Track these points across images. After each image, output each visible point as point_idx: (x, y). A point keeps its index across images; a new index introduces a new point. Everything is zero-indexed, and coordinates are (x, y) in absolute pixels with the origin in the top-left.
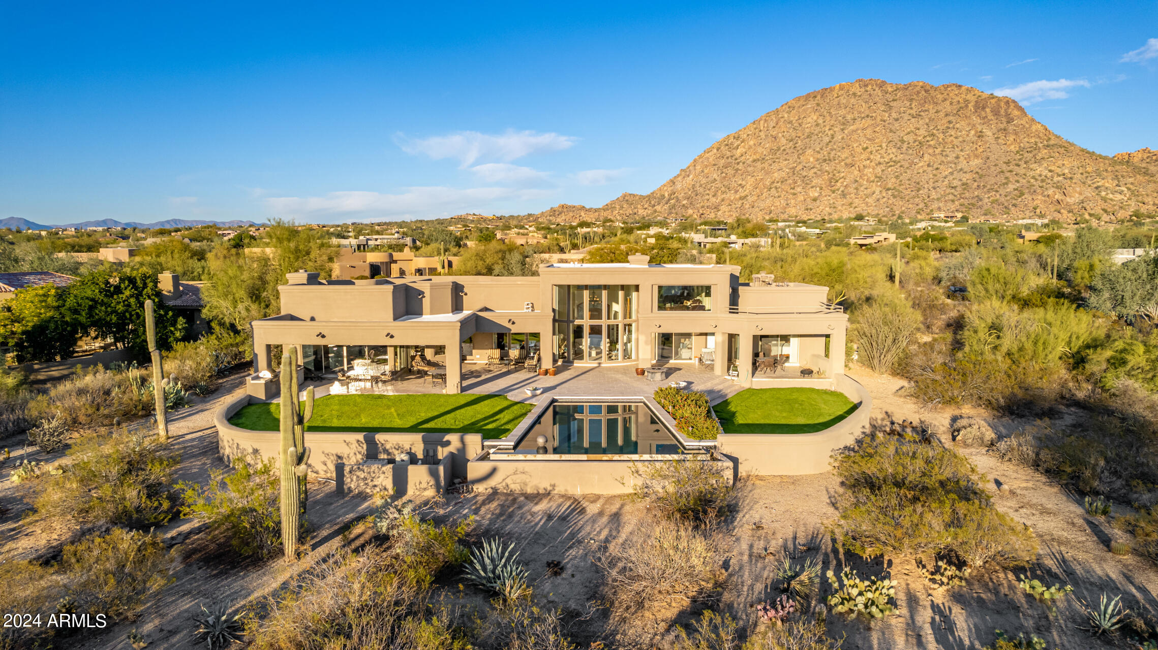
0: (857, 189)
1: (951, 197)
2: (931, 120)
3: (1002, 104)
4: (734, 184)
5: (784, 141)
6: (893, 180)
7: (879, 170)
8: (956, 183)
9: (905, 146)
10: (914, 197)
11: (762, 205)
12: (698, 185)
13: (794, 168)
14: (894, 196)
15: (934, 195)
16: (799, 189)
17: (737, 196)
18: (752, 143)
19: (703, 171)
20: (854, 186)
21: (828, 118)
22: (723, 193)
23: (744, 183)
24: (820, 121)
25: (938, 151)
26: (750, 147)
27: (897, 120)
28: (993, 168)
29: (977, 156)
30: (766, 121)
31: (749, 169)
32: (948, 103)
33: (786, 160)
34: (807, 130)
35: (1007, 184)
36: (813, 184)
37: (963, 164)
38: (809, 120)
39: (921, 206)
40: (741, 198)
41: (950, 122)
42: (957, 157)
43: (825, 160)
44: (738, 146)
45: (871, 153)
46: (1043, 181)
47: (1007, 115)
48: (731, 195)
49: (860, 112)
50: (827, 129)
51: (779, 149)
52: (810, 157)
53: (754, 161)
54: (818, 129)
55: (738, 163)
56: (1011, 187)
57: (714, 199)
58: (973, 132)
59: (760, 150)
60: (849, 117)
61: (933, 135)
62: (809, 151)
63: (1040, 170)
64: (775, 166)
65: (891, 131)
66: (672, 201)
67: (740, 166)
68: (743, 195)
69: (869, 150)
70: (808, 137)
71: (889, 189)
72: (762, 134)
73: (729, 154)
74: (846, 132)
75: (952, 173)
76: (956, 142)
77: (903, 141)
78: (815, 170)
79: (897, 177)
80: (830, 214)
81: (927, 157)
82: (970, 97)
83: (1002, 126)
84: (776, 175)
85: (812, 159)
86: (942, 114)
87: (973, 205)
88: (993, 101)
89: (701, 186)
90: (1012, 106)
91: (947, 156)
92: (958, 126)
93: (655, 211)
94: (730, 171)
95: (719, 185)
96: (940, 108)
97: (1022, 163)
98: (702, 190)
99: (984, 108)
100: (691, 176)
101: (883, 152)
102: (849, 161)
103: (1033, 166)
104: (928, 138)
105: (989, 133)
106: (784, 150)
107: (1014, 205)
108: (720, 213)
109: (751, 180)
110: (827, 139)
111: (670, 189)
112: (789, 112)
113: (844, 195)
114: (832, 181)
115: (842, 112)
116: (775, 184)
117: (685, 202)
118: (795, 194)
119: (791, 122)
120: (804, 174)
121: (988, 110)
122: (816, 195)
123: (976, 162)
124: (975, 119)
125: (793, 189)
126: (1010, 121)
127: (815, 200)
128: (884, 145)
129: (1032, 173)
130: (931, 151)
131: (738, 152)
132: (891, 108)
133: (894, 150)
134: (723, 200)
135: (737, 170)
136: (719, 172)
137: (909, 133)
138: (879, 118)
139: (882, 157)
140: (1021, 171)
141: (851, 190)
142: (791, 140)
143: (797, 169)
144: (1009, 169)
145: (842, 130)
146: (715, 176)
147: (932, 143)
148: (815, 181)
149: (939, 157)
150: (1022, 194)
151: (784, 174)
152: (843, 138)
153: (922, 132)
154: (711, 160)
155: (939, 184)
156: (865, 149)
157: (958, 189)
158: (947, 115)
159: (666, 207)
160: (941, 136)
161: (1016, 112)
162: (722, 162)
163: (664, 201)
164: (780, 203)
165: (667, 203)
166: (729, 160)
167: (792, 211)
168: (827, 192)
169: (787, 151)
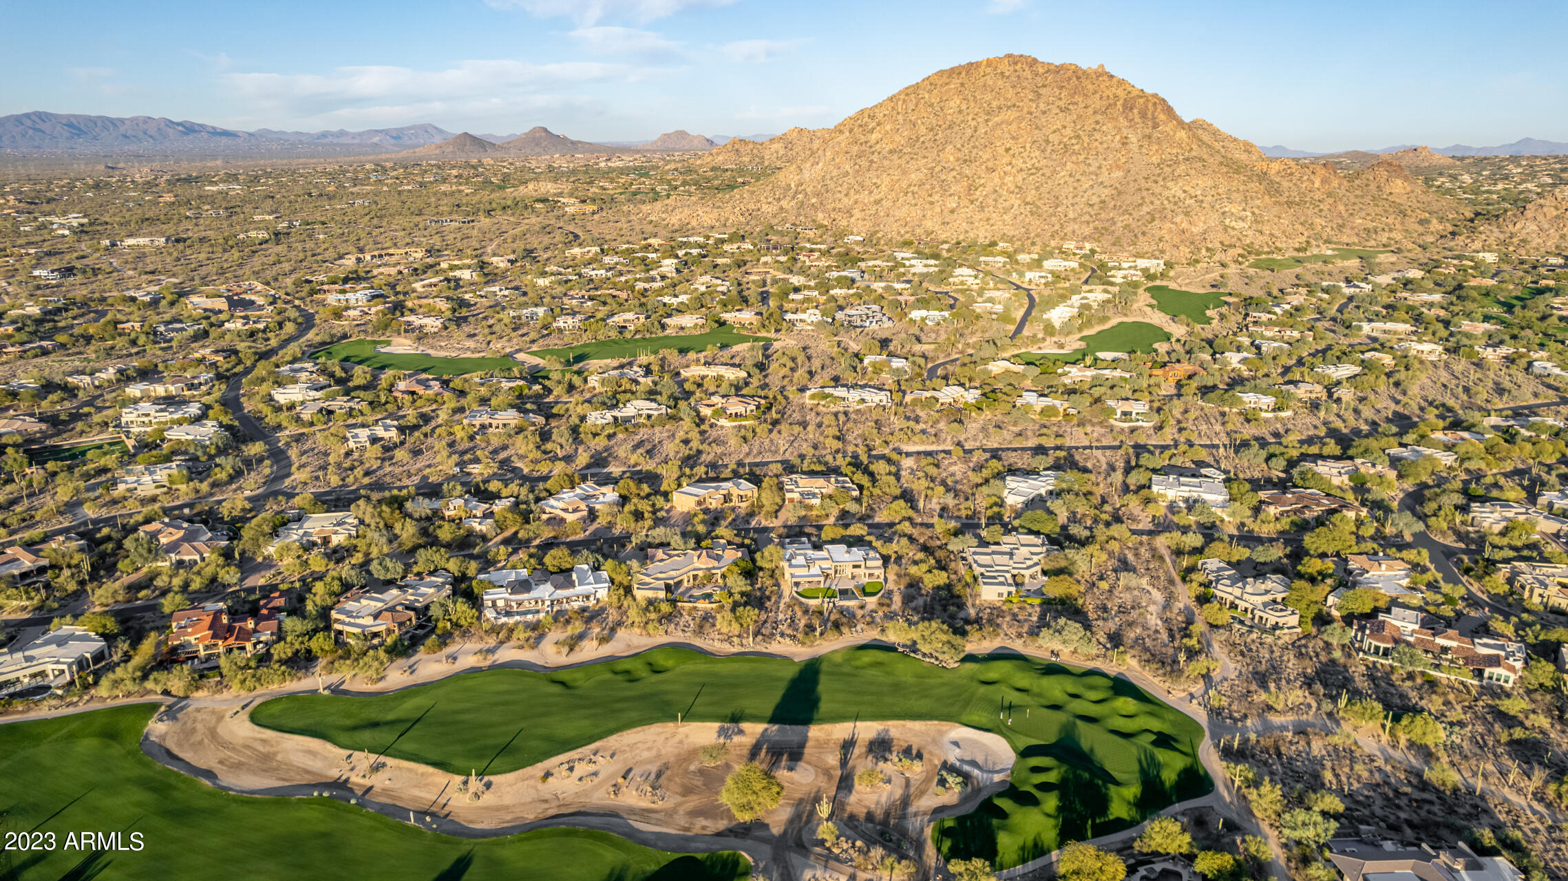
0: (995, 200)
1: (1087, 217)
2: (1079, 117)
3: (1150, 105)
4: (867, 183)
5: (923, 130)
6: (1033, 192)
7: (1019, 178)
8: (1095, 200)
9: (1049, 148)
10: (1051, 215)
11: (898, 214)
12: (828, 177)
13: (933, 168)
14: (1032, 213)
15: (1071, 215)
16: (936, 197)
17: (872, 199)
18: (888, 127)
19: (833, 159)
20: (993, 196)
21: (972, 104)
22: (857, 192)
23: (879, 182)
24: (964, 107)
25: (1081, 158)
26: (887, 132)
27: (1044, 113)
28: (1132, 184)
29: (1118, 167)
30: (904, 101)
31: (886, 163)
32: (1098, 96)
33: (925, 157)
34: (949, 117)
35: (1141, 205)
36: (952, 191)
37: (1104, 177)
38: (952, 104)
39: (1057, 227)
40: (877, 202)
41: (1097, 122)
42: (1100, 167)
43: (965, 161)
44: (873, 129)
45: (1014, 156)
46: (1175, 203)
47: (1154, 118)
48: (864, 197)
49: (1006, 99)
50: (970, 118)
51: (918, 138)
52: (949, 156)
53: (891, 152)
54: (961, 117)
55: (873, 153)
56: (1145, 209)
57: (845, 200)
58: (1118, 137)
59: (897, 138)
60: (995, 104)
61: (1078, 137)
62: (949, 148)
63: (1175, 190)
64: (913, 165)
65: (1037, 128)
66: (800, 196)
67: (875, 158)
68: (878, 197)
69: (1011, 152)
70: (950, 127)
71: (1027, 203)
72: (900, 117)
73: (863, 139)
74: (990, 124)
75: (1092, 187)
76: (1101, 149)
77: (1047, 142)
78: (954, 173)
79: (1037, 188)
80: (967, 232)
81: (1069, 166)
82: (1121, 93)
83: (1147, 131)
84: (913, 176)
85: (952, 159)
86: (1090, 110)
87: (1106, 230)
88: (1141, 101)
89: (832, 179)
90: (1159, 108)
91: (1089, 165)
92: (1104, 128)
93: (781, 208)
94: (864, 163)
95: (852, 181)
96: (1089, 102)
97: (1160, 179)
98: (832, 186)
99: (1131, 109)
100: (821, 164)
101: (1025, 155)
102: (990, 164)
103: (1170, 184)
104: (1074, 141)
105: (1134, 139)
106: (923, 142)
107: (1144, 234)
108: (853, 220)
109: (886, 181)
110: (969, 132)
111: (797, 178)
112: (930, 92)
113: (982, 208)
114: (971, 189)
115: (988, 97)
116: (912, 188)
117: (814, 200)
118: (932, 203)
119: (932, 105)
120: (944, 177)
121: (1135, 111)
122: (954, 205)
123: (1118, 174)
124: (1123, 122)
125: (930, 195)
126: (1156, 126)
127: (952, 212)
128: (1028, 145)
129: (1166, 193)
130: (1074, 158)
131: (874, 137)
132: (1039, 95)
133: (1037, 153)
134: (856, 202)
135: (872, 162)
136: (852, 163)
137: (1055, 132)
138: (1025, 110)
139: (1025, 162)
140: (1158, 190)
141: (991, 202)
142: (932, 130)
143: (937, 169)
144: (1147, 186)
145: (987, 121)
146: (847, 167)
147: (1076, 147)
148: (954, 188)
149: (1082, 165)
150: (1153, 220)
151: (921, 176)
152: (986, 133)
153: (1068, 132)
154: (843, 145)
155: (1077, 200)
156: (1007, 150)
157: (1096, 207)
158: (1095, 112)
159: (793, 203)
160: (1086, 139)
161: (1162, 117)
162: (855, 149)
163: (791, 193)
164: (916, 213)
165: (793, 198)
166: (864, 147)
167: (928, 224)
168: (965, 202)
169: (927, 144)
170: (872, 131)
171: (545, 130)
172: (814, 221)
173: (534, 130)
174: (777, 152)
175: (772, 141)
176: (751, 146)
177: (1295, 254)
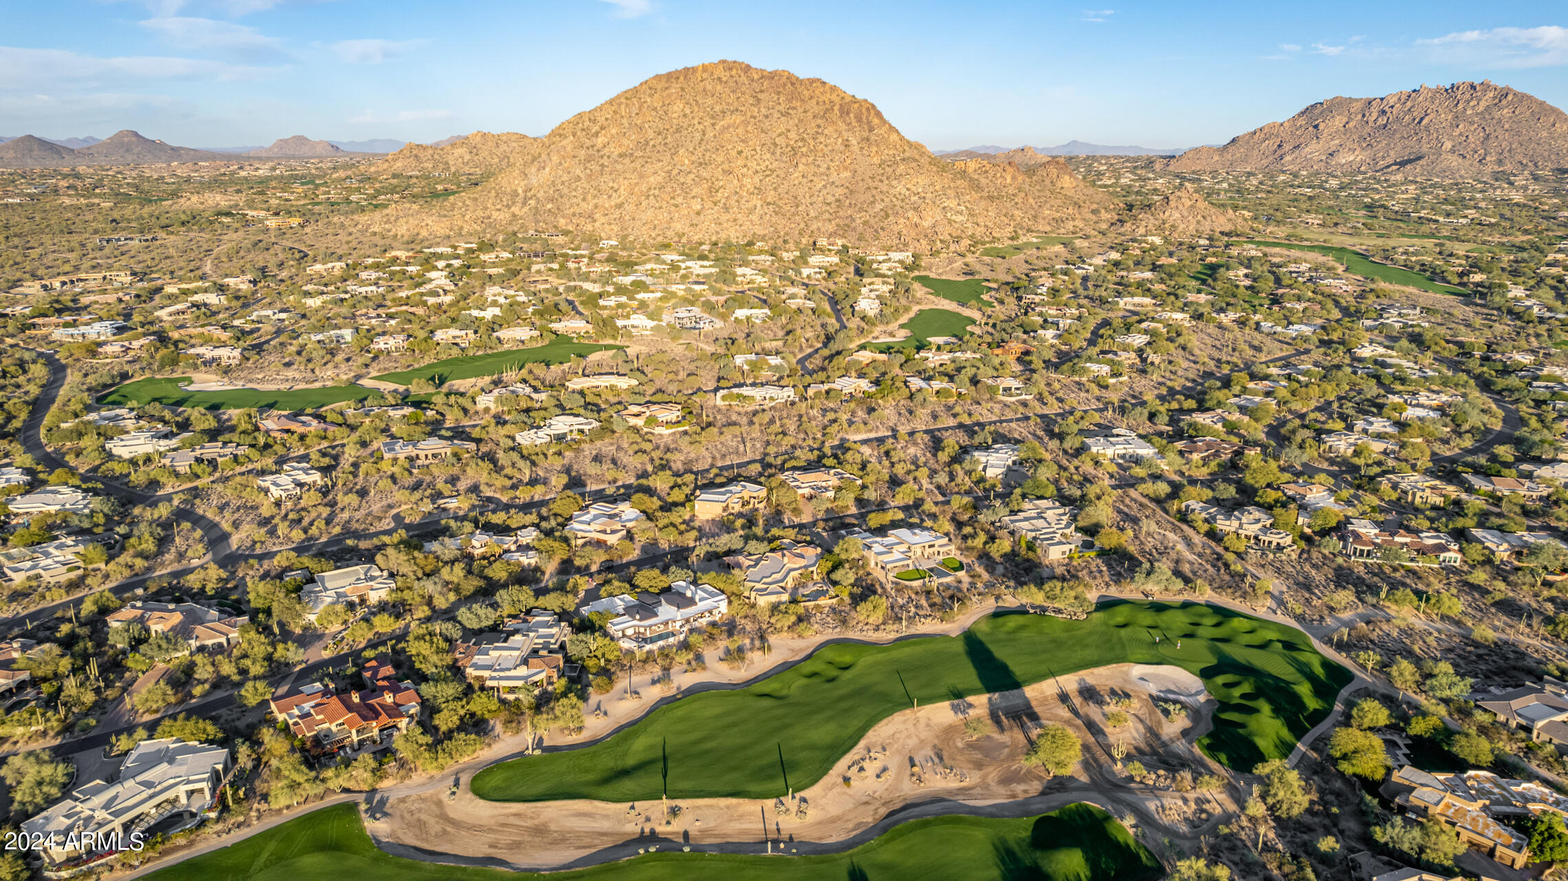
0: (738, 201)
1: (827, 216)
2: (800, 121)
3: (864, 110)
4: (603, 187)
5: (651, 134)
6: (772, 192)
7: (757, 179)
8: (830, 199)
9: (778, 151)
10: (794, 215)
11: (644, 218)
12: (559, 181)
13: (669, 172)
14: (776, 214)
15: (812, 214)
16: (680, 200)
17: (613, 203)
18: (614, 131)
19: (561, 164)
20: (736, 198)
21: (696, 109)
22: (595, 197)
23: (616, 186)
24: (688, 111)
25: (810, 160)
26: (613, 136)
27: (767, 117)
28: (861, 184)
29: (846, 168)
30: (627, 105)
31: (619, 167)
32: (814, 101)
33: (659, 161)
34: (675, 122)
35: (873, 202)
36: (693, 194)
37: (834, 177)
38: (675, 108)
39: (802, 225)
40: (619, 206)
41: (819, 126)
42: (828, 169)
43: (700, 164)
45: (747, 158)
46: (903, 200)
47: (869, 122)
48: (603, 200)
49: (728, 104)
50: (696, 122)
51: (647, 143)
52: (684, 159)
53: (620, 156)
54: (687, 122)
55: (602, 157)
56: (878, 206)
57: (584, 205)
58: (840, 140)
59: (625, 142)
60: (718, 108)
61: (803, 140)
62: (682, 151)
63: (900, 188)
64: (649, 169)
65: (763, 131)
66: (532, 202)
67: (605, 161)
68: (618, 201)
69: (744, 155)
70: (678, 131)
71: (769, 204)
72: (625, 121)
73: (588, 143)
74: (717, 127)
75: (825, 186)
76: (826, 150)
77: (775, 145)
78: (692, 176)
79: (775, 189)
80: (717, 233)
81: (801, 167)
82: (834, 97)
83: (865, 134)
84: (652, 179)
85: (687, 162)
86: (810, 115)
87: (848, 226)
88: (856, 106)
89: (563, 183)
90: (872, 112)
91: (819, 166)
92: (826, 131)
93: (514, 215)
94: (595, 167)
95: (587, 186)
96: (807, 107)
97: (884, 178)
98: (566, 191)
99: (848, 114)
100: (547, 169)
101: (757, 157)
102: (726, 167)
103: (895, 183)
104: (800, 144)
105: (854, 142)
106: (654, 146)
107: (882, 228)
108: (597, 224)
109: (623, 184)
110: (698, 136)
111: (522, 183)
112: (651, 96)
113: (726, 209)
114: (712, 191)
115: (710, 101)
116: (652, 192)
117: (549, 206)
118: (676, 206)
119: (655, 109)
120: (682, 180)
121: (852, 115)
122: (699, 207)
123: (847, 174)
124: (842, 126)
125: (673, 198)
126: (871, 130)
127: (698, 213)
128: (758, 148)
129: (892, 191)
130: (804, 160)
131: (600, 141)
132: (759, 100)
133: (768, 156)
134: (596, 207)
135: (603, 165)
136: (582, 167)
137: (780, 135)
138: (749, 114)
139: (758, 164)
140: (885, 188)
141: (733, 202)
142: (659, 134)
143: (675, 172)
144: (875, 185)
145: (713, 125)
146: (578, 172)
147: (804, 150)
148: (695, 191)
149: (812, 167)
150: (887, 216)
151: (660, 179)
152: (715, 136)
153: (792, 135)
154: (568, 149)
155: (814, 199)
156: (740, 153)
157: (833, 205)
158: (814, 117)
159: (526, 209)
160: (812, 142)
161: (876, 121)
162: (583, 153)
163: (520, 199)
164: (663, 216)
165: (524, 204)
166: (591, 152)
167: (678, 226)
168: (708, 204)
169: (658, 148)
170: (597, 134)
171: (136, 134)
172: (555, 227)
173: (121, 134)
174: (462, 158)
175: (453, 145)
176: (431, 152)
177: (1010, 242)
